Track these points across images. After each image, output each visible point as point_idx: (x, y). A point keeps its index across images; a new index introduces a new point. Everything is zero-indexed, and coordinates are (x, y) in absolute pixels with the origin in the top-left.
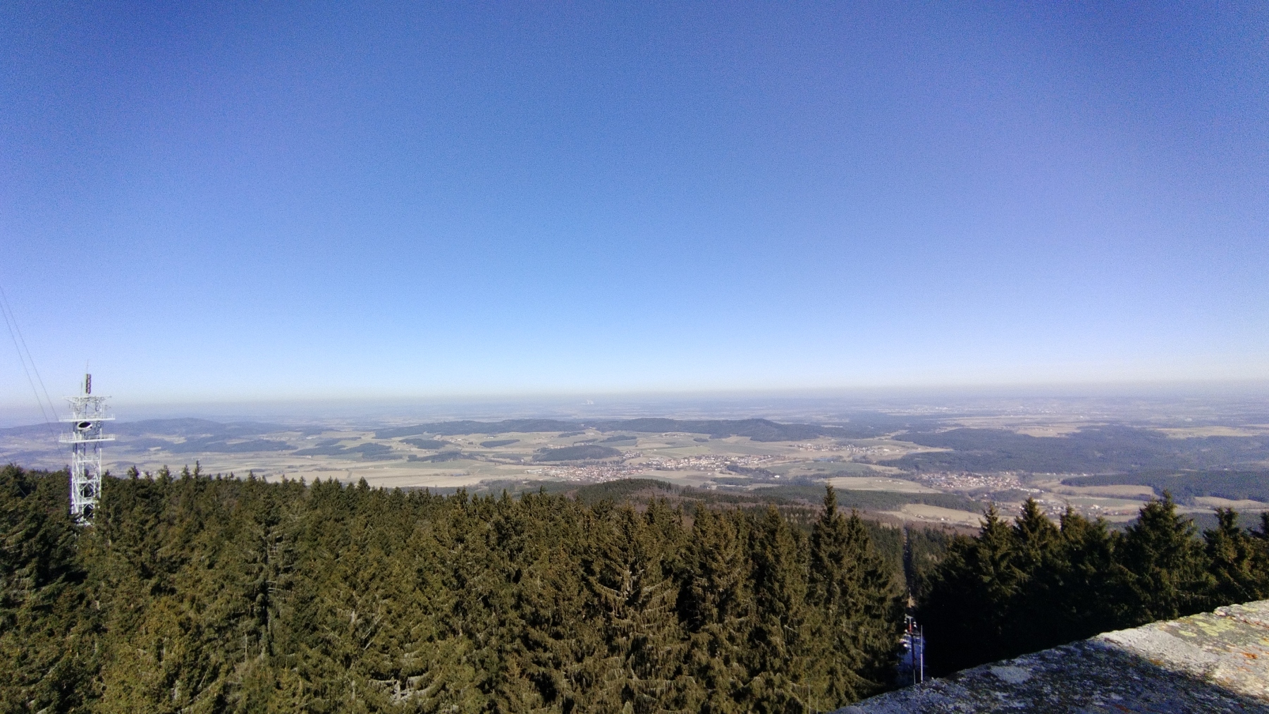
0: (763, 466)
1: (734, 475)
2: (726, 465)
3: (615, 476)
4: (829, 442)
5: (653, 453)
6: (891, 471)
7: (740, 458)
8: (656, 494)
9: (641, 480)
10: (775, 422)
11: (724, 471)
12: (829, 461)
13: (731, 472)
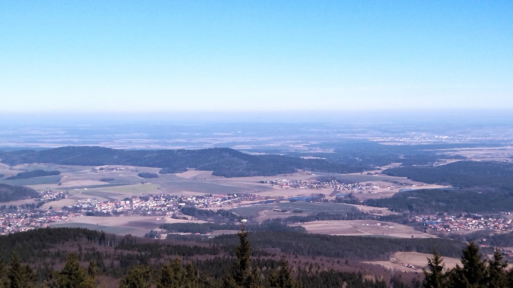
0: (227, 208)
1: (190, 220)
2: (180, 207)
3: (28, 225)
4: (310, 177)
5: (84, 193)
6: (380, 212)
7: (198, 198)
8: (83, 247)
9: (64, 229)
10: (243, 152)
11: (177, 216)
12: (308, 200)
13: (187, 216)
